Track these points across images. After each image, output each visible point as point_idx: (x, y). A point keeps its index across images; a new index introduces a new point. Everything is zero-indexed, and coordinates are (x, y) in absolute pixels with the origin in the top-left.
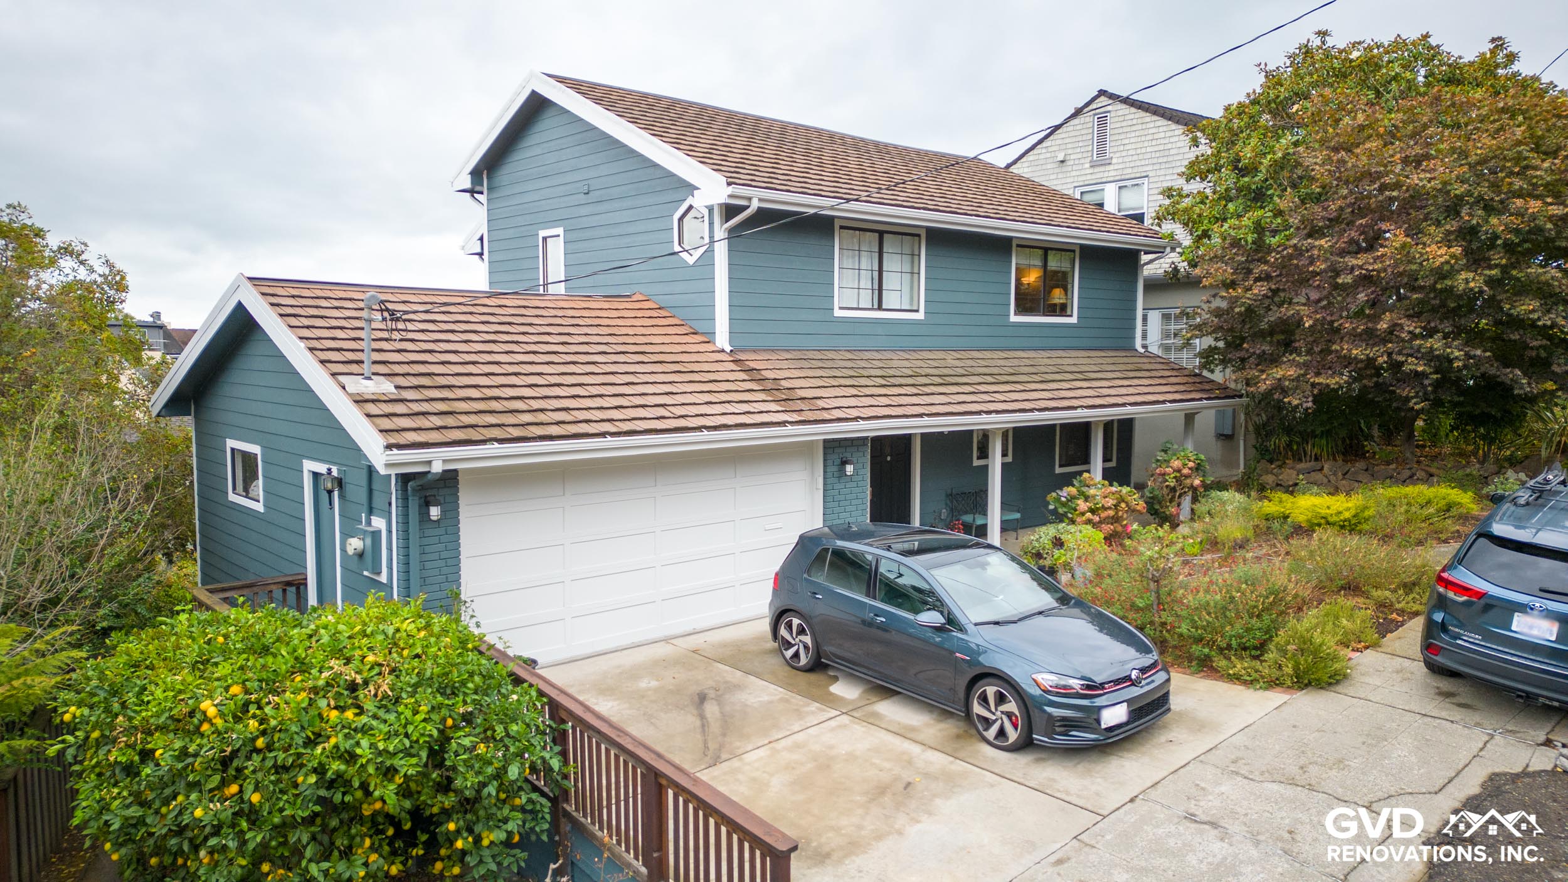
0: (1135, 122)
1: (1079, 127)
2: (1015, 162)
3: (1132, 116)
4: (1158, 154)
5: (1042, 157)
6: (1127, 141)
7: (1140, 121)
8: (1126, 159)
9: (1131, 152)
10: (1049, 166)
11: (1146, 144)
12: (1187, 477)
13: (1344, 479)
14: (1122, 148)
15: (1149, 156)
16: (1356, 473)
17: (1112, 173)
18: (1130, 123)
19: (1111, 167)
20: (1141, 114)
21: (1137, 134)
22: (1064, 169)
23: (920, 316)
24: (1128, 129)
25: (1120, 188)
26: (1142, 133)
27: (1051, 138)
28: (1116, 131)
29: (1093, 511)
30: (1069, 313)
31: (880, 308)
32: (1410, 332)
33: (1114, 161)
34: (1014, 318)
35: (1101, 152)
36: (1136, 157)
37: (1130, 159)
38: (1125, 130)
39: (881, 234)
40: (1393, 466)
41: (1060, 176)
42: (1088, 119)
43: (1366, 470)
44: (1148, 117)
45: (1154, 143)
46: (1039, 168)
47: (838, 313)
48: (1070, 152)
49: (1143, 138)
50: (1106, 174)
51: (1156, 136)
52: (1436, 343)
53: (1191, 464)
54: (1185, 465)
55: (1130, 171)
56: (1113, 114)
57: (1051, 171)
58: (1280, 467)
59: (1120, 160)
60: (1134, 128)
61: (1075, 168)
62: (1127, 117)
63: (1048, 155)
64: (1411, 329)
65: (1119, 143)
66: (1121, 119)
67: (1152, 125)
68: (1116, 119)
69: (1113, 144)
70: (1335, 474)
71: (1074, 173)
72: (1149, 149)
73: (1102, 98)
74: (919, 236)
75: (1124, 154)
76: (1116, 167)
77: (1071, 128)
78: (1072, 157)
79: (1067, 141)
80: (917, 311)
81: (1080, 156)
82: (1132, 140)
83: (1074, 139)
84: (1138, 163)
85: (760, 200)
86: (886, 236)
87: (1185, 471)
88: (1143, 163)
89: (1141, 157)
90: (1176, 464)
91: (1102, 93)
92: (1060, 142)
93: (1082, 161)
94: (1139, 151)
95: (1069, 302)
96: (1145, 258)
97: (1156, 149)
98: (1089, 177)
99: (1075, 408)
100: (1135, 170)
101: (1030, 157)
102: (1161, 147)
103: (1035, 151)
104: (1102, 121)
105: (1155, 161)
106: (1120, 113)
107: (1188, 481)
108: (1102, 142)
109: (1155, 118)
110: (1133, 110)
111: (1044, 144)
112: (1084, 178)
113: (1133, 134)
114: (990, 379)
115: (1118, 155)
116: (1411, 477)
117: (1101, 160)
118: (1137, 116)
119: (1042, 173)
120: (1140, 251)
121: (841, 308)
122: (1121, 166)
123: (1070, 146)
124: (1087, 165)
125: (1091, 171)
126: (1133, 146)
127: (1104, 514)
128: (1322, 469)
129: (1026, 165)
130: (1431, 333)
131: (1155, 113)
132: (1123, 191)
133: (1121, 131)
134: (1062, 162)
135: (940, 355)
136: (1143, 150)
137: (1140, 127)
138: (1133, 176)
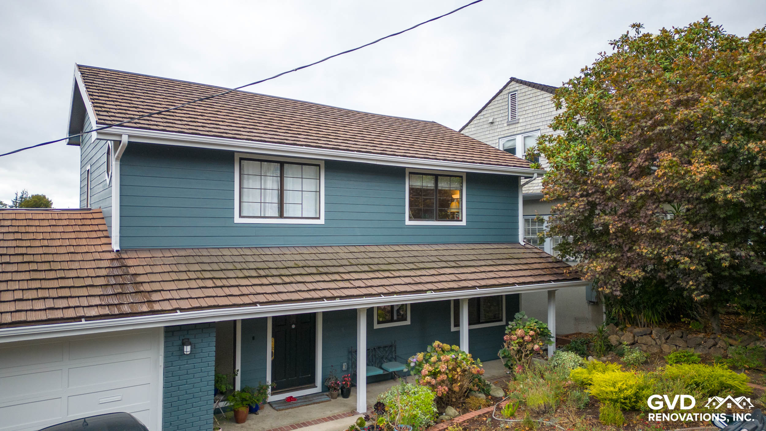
0: (531, 96)
1: (501, 101)
2: (467, 125)
3: (529, 92)
4: (545, 115)
5: (481, 121)
6: (527, 108)
7: (534, 95)
8: (527, 120)
9: (530, 115)
10: (485, 126)
11: (538, 109)
12: (528, 342)
13: (666, 343)
14: (524, 113)
15: (539, 116)
16: (673, 339)
17: (520, 129)
18: (529, 96)
19: (519, 125)
20: (535, 90)
21: (533, 103)
22: (493, 128)
23: (322, 221)
24: (528, 101)
25: (525, 138)
26: (535, 102)
27: (486, 109)
28: (521, 102)
29: (434, 375)
30: (460, 219)
31: (281, 216)
32: (682, 237)
33: (521, 121)
34: (408, 222)
35: (513, 116)
36: (532, 118)
37: (529, 119)
38: (526, 101)
39: (282, 164)
40: (702, 335)
41: (491, 132)
42: (505, 96)
43: (682, 337)
44: (539, 92)
45: (543, 108)
46: (479, 128)
47: (237, 220)
48: (496, 117)
49: (537, 106)
50: (516, 130)
51: (544, 104)
52: (702, 245)
53: (532, 333)
54: (526, 333)
55: (529, 126)
56: (519, 92)
57: (486, 130)
58: (622, 330)
59: (524, 120)
60: (531, 100)
61: (499, 126)
62: (527, 93)
63: (485, 120)
64: (684, 234)
65: (523, 109)
66: (524, 94)
67: (541, 97)
68: (521, 95)
69: (520, 110)
70: (660, 338)
71: (499, 130)
72: (540, 112)
73: (513, 83)
74: (319, 165)
75: (526, 116)
76: (522, 124)
77: (496, 103)
78: (497, 120)
79: (494, 110)
80: (319, 218)
81: (501, 119)
82: (530, 107)
83: (498, 109)
84: (534, 121)
85: (130, 136)
86: (286, 166)
87: (526, 338)
88: (537, 121)
89: (535, 117)
90: (519, 332)
91: (512, 79)
92: (490, 111)
93: (503, 122)
94: (534, 114)
95: (460, 211)
96: (523, 181)
97: (544, 112)
98: (507, 132)
99: (425, 291)
100: (533, 126)
101: (475, 122)
102: (547, 111)
103: (477, 118)
104: (513, 97)
105: (544, 119)
106: (523, 91)
107: (529, 346)
108: (514, 110)
109: (543, 92)
110: (530, 88)
111: (482, 113)
112: (504, 133)
113: (531, 104)
114: (366, 268)
115: (522, 117)
116: (715, 345)
117: (513, 120)
118: (532, 92)
119: (481, 131)
120: (521, 176)
121: (240, 216)
122: (524, 124)
123: (496, 113)
124: (506, 125)
125: (507, 128)
126: (531, 111)
127: (440, 377)
128: (651, 333)
129: (473, 126)
130: (696, 237)
131: (542, 90)
132: (527, 139)
133: (523, 102)
134: (492, 123)
135: (337, 250)
136: (537, 113)
137: (534, 99)
138: (531, 130)
